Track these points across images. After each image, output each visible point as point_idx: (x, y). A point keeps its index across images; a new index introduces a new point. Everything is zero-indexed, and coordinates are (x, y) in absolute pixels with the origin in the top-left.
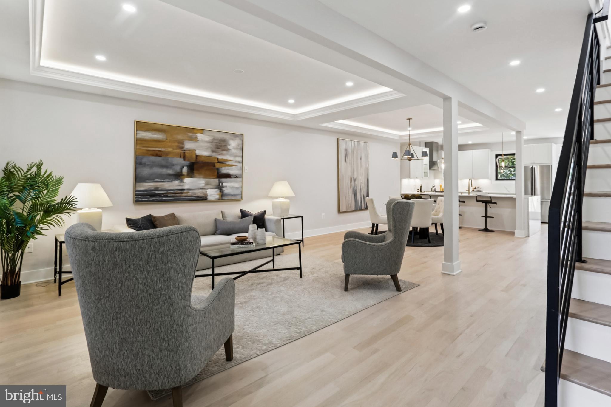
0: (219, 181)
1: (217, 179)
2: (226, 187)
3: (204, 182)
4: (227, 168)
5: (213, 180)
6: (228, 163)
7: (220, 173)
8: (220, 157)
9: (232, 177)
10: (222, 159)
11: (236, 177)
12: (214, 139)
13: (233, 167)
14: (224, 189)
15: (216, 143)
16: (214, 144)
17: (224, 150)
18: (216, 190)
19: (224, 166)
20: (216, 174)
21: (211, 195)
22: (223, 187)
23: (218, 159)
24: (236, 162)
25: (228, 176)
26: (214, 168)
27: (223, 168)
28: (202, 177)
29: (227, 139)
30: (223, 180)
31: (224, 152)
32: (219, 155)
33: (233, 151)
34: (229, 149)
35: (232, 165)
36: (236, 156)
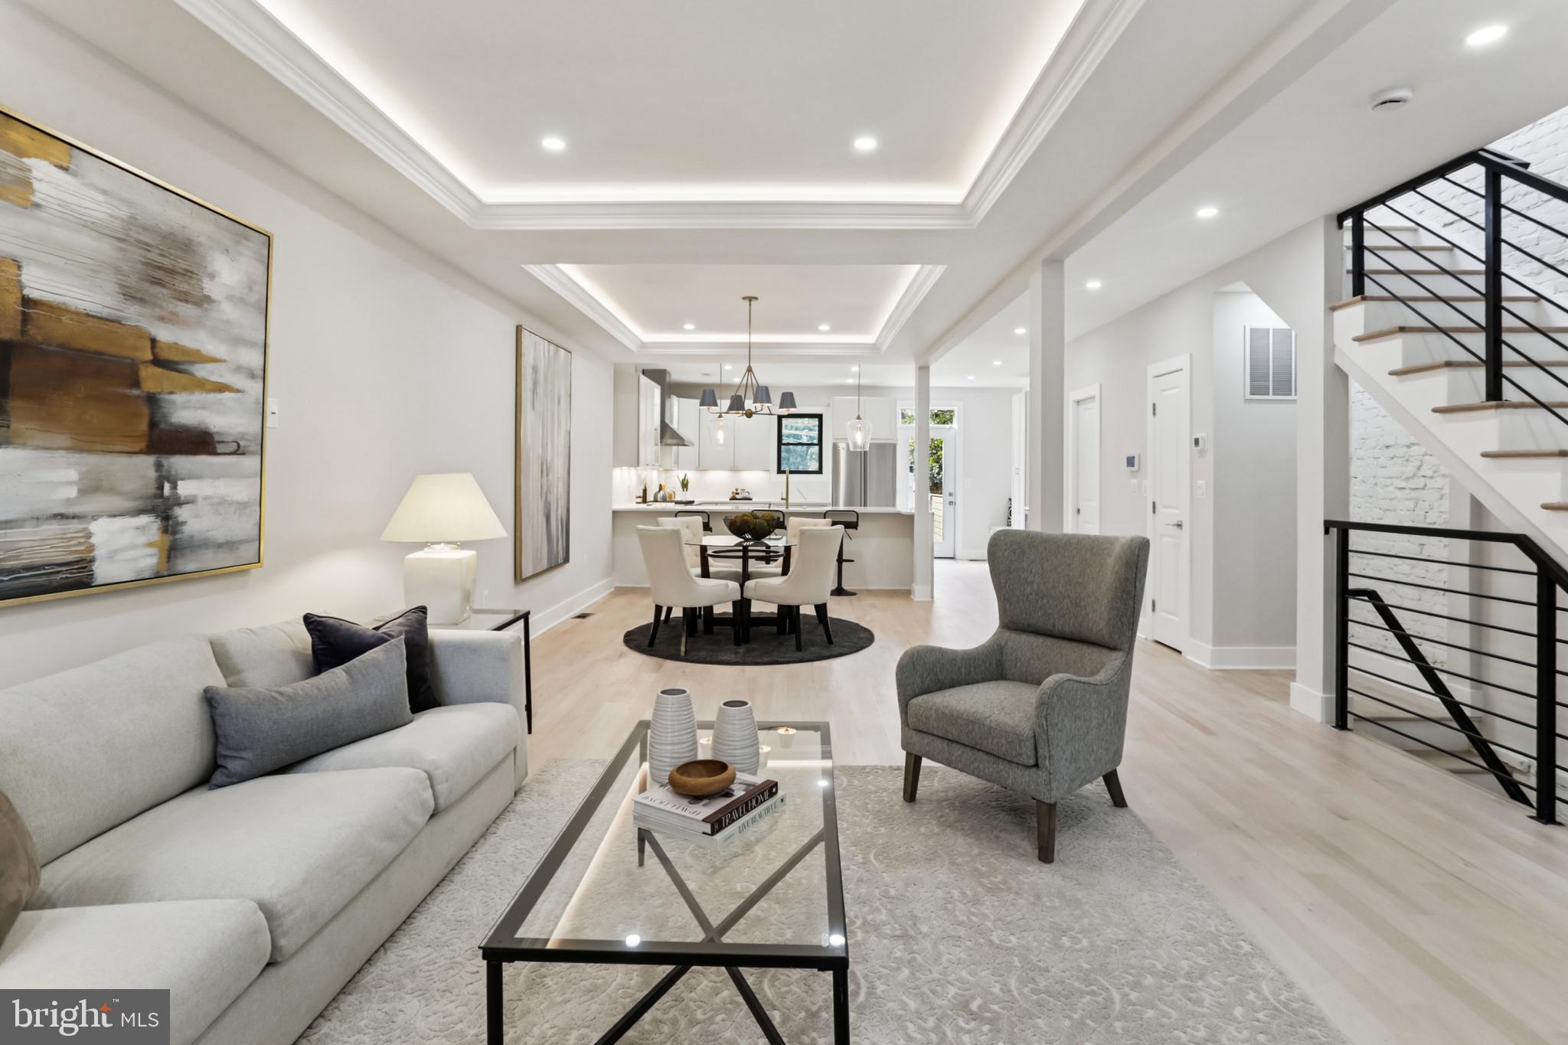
0: (159, 466)
1: (150, 460)
2: (190, 501)
3: (73, 475)
4: (198, 397)
5: (124, 460)
6: (201, 371)
7: (162, 426)
8: (165, 334)
9: (220, 448)
10: (175, 347)
11: (238, 451)
12: (132, 220)
13: (227, 395)
14: (182, 513)
15: (147, 247)
16: (138, 254)
17: (184, 297)
18: (144, 519)
19: (185, 389)
20: (143, 426)
21: (113, 554)
22: (179, 503)
23: (153, 342)
24: (239, 369)
25: (201, 442)
26: (135, 392)
27: (179, 398)
28: (65, 441)
29: (203, 239)
30: (179, 463)
31: (185, 310)
32: (162, 319)
33: (227, 310)
34: (208, 299)
35: (222, 388)
36: (238, 341)
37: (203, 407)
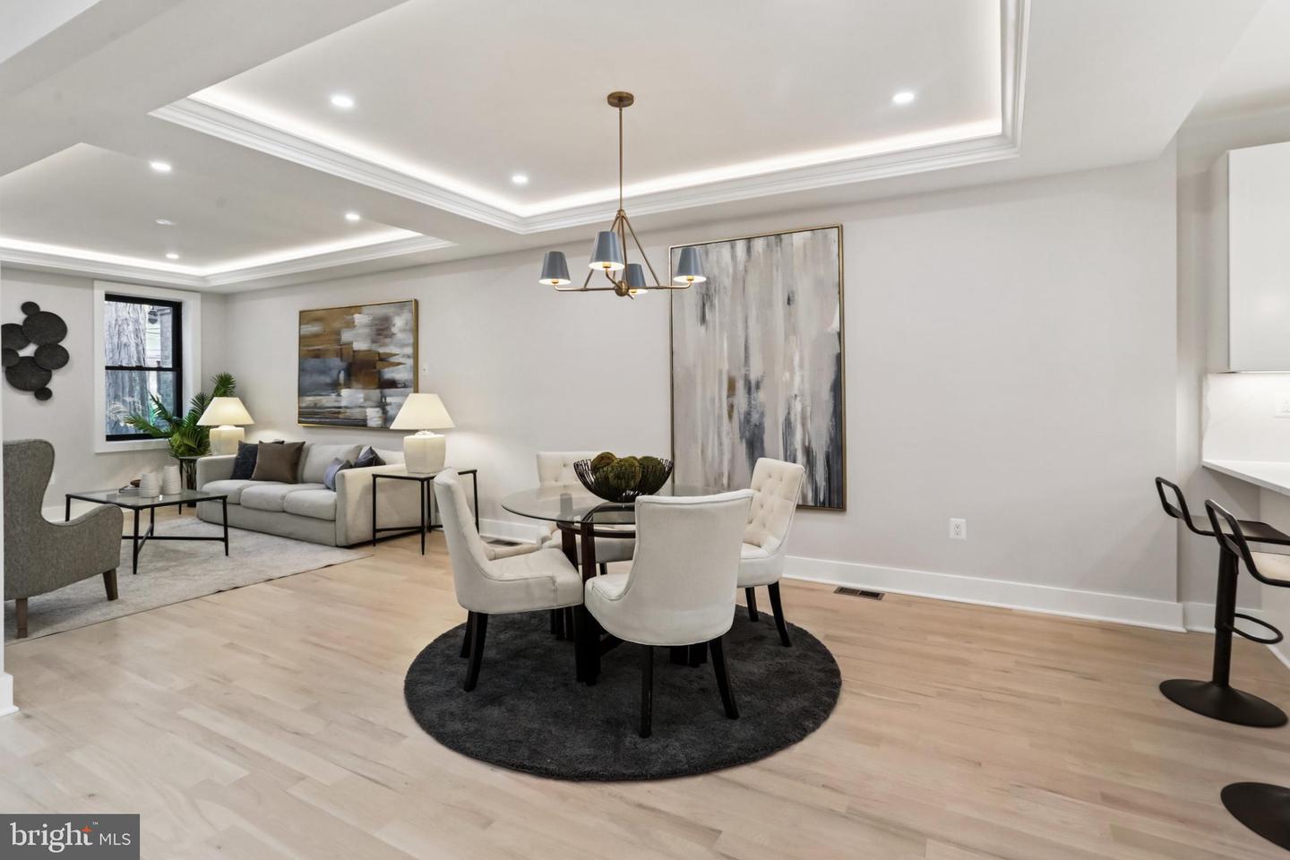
0: (381, 393)
1: (378, 391)
2: (390, 404)
3: (362, 395)
4: (391, 369)
5: (373, 391)
6: (393, 360)
7: (382, 380)
8: (381, 350)
9: (399, 386)
10: (386, 354)
11: (405, 386)
12: (374, 319)
13: (401, 366)
14: (388, 408)
15: (376, 325)
16: (374, 328)
17: (386, 337)
18: (378, 409)
19: (388, 366)
20: (377, 380)
21: (371, 418)
22: (387, 404)
23: (379, 354)
24: (404, 356)
25: (393, 384)
26: (374, 370)
27: (386, 370)
28: (360, 386)
29: (391, 314)
30: (387, 391)
31: (387, 340)
32: (380, 346)
33: (400, 336)
34: (393, 334)
35: (399, 364)
36: (403, 346)
37: (392, 372)
